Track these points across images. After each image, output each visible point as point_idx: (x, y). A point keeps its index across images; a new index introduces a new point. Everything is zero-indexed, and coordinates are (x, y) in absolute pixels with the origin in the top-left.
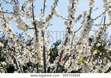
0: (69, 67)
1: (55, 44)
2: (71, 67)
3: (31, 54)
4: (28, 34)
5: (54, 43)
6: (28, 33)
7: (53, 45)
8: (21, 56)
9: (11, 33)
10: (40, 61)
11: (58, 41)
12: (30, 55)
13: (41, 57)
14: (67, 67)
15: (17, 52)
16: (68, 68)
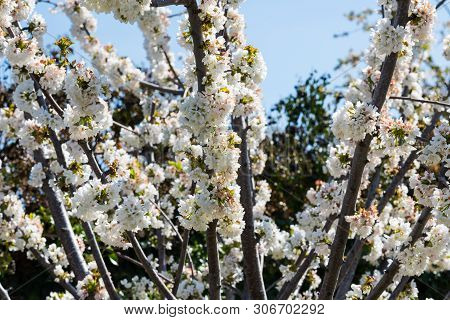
0: (412, 243)
1: (288, 107)
2: (420, 243)
3: (151, 175)
4: (114, 60)
5: (282, 103)
6: (106, 54)
7: (275, 114)
8: (102, 187)
9: (34, 42)
10: (228, 211)
11: (307, 83)
12: (142, 187)
13: (230, 188)
14: (399, 244)
15: (74, 167)
16: (403, 247)
